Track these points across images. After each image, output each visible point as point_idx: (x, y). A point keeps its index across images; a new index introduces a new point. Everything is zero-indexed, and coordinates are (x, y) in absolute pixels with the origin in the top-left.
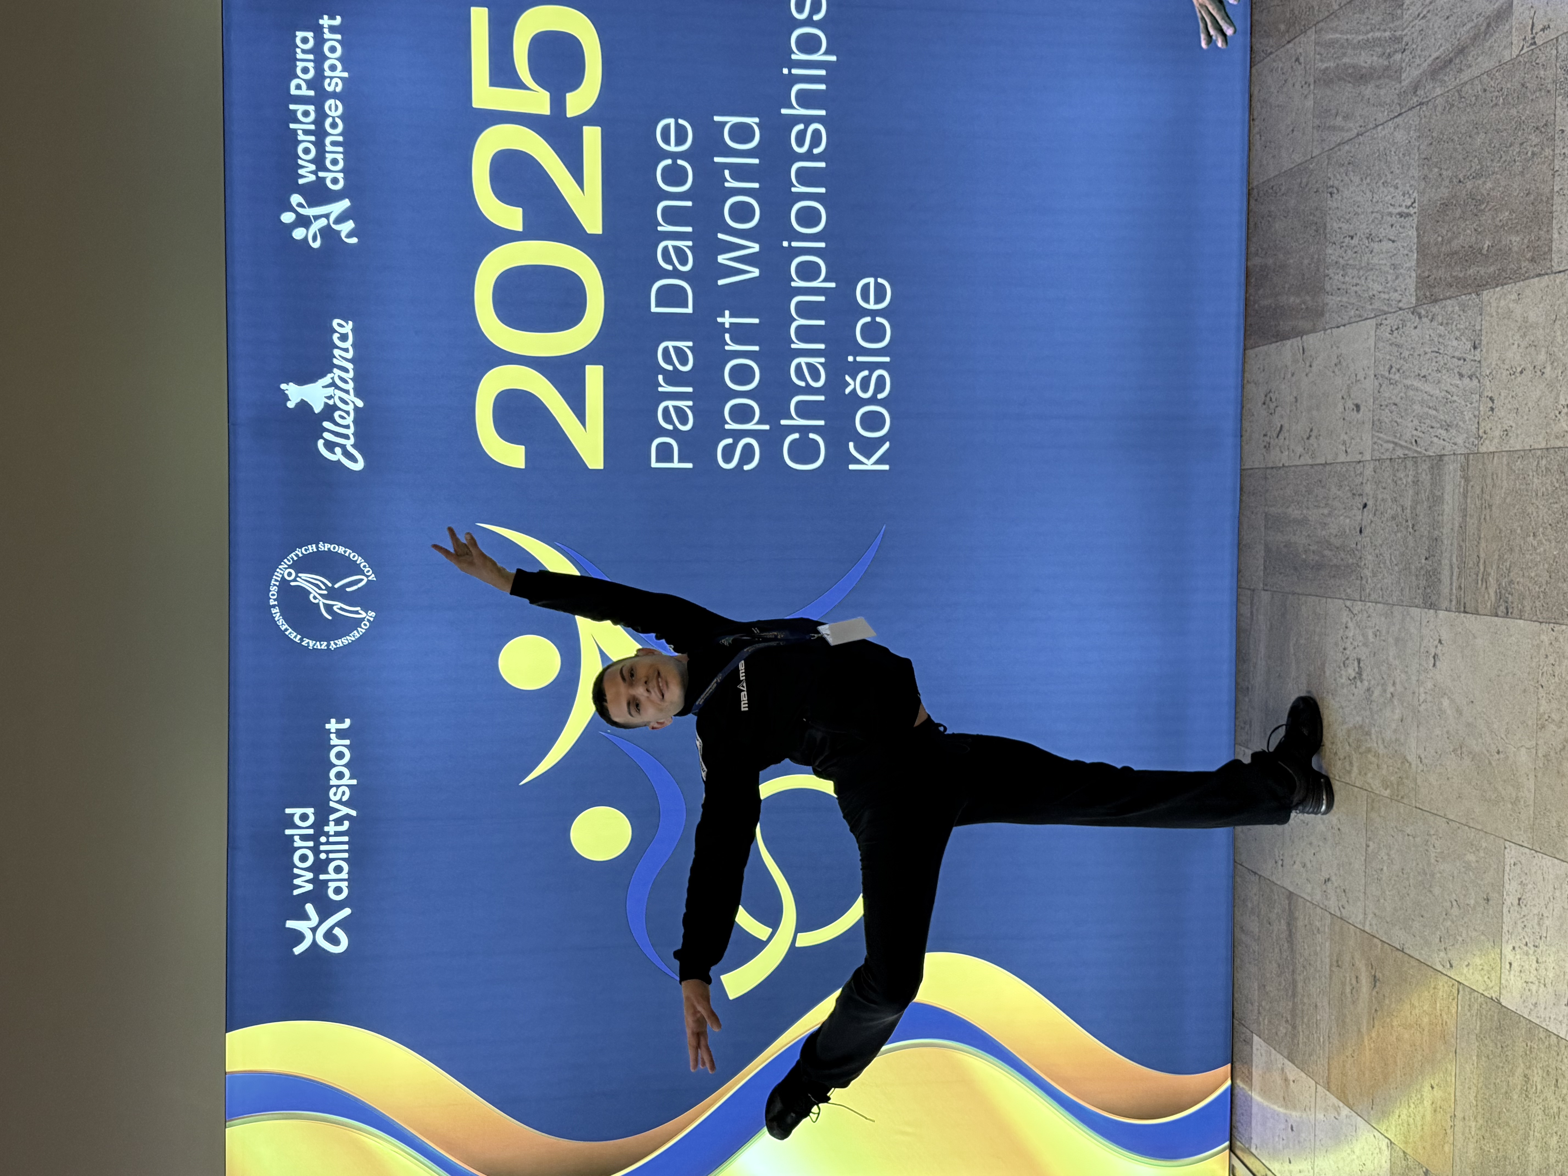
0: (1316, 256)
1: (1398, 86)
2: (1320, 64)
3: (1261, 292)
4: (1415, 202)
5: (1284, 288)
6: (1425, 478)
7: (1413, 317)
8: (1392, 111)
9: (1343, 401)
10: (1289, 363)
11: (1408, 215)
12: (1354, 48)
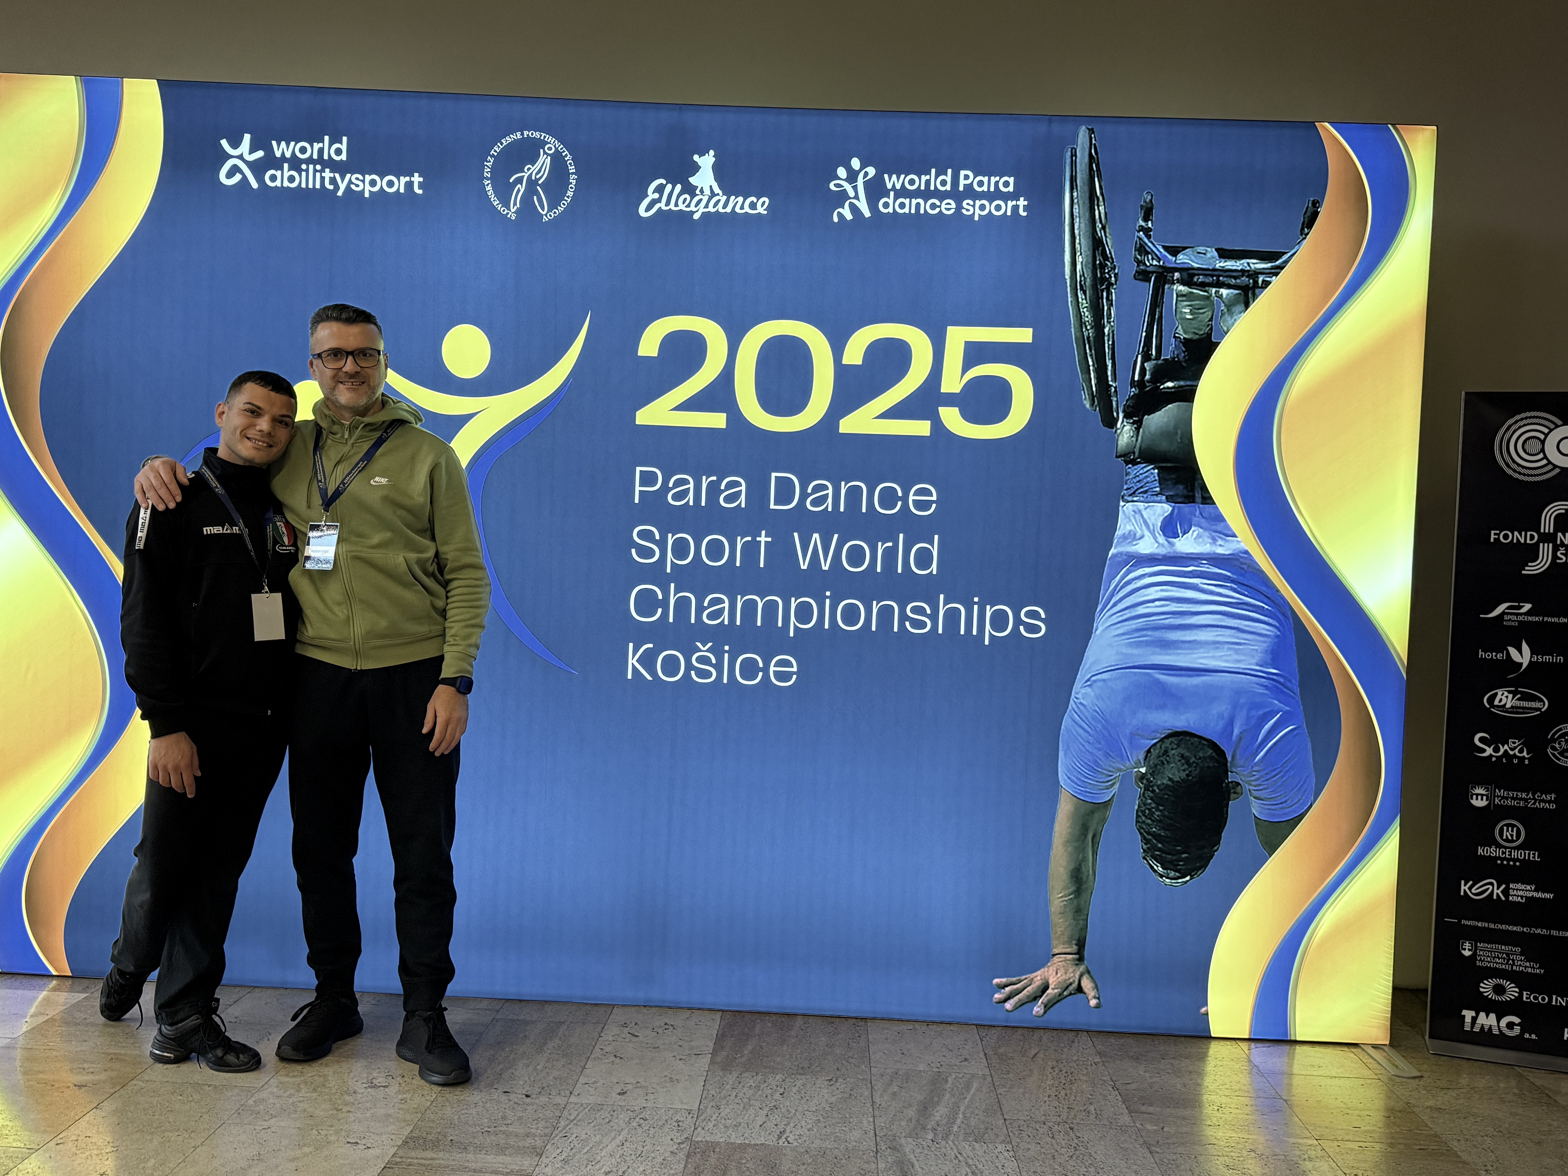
0: (779, 1067)
1: (904, 1135)
2: (954, 1076)
3: (769, 1025)
4: (789, 1143)
5: (764, 1041)
6: (529, 1142)
7: (683, 1138)
8: (882, 1129)
9: (635, 1082)
10: (693, 1043)
11: (779, 1137)
12: (954, 1103)
